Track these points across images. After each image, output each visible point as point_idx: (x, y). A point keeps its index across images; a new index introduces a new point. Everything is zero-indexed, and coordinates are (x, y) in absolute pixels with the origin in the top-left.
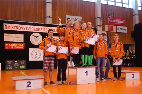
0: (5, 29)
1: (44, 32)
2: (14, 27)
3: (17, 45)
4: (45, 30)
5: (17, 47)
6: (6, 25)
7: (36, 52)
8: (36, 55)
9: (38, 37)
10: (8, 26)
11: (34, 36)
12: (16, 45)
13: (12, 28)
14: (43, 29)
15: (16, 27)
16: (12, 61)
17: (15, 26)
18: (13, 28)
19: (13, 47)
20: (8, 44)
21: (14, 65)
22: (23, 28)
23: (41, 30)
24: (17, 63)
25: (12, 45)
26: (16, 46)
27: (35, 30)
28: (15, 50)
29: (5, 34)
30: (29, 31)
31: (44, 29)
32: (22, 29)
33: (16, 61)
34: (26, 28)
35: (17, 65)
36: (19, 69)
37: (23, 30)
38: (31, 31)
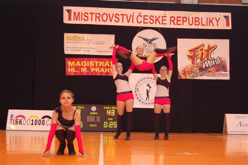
0: (66, 21)
1: (172, 26)
2: (89, 16)
3: (98, 64)
4: (175, 22)
5: (97, 70)
6: (69, 11)
7: (148, 85)
8: (148, 92)
9: (153, 42)
10: (75, 13)
11: (144, 39)
12: (95, 64)
13: (83, 17)
14: (168, 19)
15: (94, 16)
16: (83, 107)
17: (92, 14)
18: (86, 18)
19: (88, 68)
20: (74, 62)
21: (88, 117)
22: (114, 18)
23: (163, 20)
24: (97, 113)
25: (85, 63)
26: (95, 67)
27: (146, 21)
28: (92, 76)
29: (66, 35)
30: (130, 24)
31: (173, 19)
32: (111, 21)
33: (94, 108)
34: (121, 17)
35: (96, 119)
36: (100, 129)
37: (113, 23)
38: (135, 24)
